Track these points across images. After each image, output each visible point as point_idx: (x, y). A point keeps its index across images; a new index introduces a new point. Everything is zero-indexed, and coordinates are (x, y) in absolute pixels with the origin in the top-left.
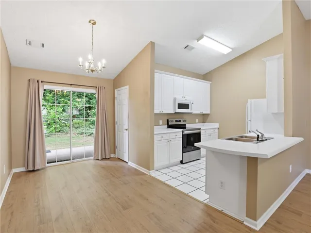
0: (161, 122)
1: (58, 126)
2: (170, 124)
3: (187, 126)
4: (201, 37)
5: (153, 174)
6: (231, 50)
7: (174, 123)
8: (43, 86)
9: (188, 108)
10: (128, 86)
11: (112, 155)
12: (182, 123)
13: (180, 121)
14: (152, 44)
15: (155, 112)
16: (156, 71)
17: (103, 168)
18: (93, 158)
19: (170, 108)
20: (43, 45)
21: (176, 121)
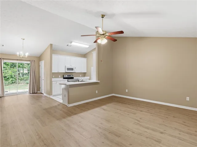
0: (60, 76)
1: (13, 79)
2: (64, 77)
3: (74, 78)
4: (71, 42)
5: (51, 97)
6: (89, 46)
7: (67, 77)
8: (3, 61)
9: (73, 70)
10: (44, 61)
11: (38, 92)
12: (71, 77)
13: (70, 76)
14: (51, 45)
15: (52, 72)
16: (53, 54)
17: (32, 96)
18: (28, 93)
19: (63, 70)
20: (3, 46)
21: (68, 76)
